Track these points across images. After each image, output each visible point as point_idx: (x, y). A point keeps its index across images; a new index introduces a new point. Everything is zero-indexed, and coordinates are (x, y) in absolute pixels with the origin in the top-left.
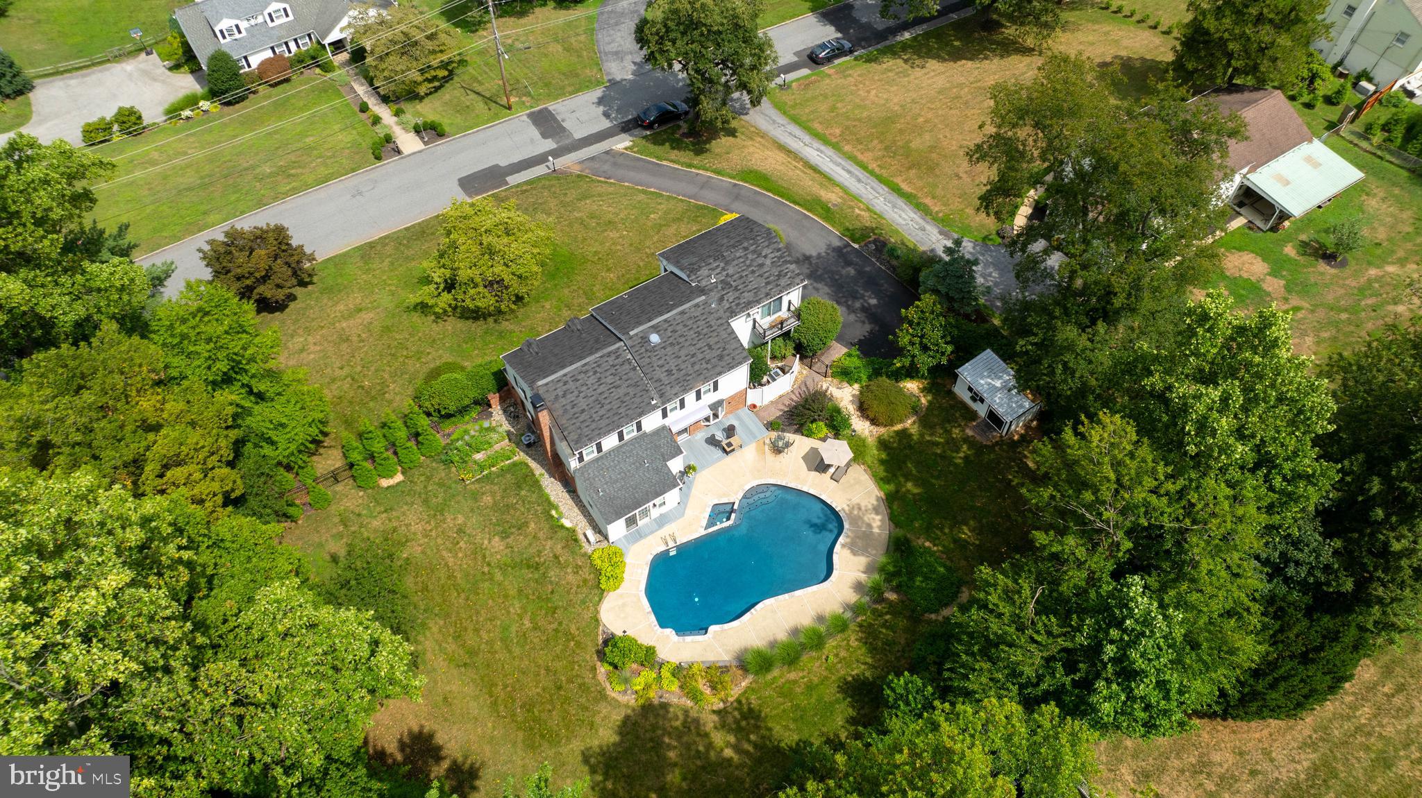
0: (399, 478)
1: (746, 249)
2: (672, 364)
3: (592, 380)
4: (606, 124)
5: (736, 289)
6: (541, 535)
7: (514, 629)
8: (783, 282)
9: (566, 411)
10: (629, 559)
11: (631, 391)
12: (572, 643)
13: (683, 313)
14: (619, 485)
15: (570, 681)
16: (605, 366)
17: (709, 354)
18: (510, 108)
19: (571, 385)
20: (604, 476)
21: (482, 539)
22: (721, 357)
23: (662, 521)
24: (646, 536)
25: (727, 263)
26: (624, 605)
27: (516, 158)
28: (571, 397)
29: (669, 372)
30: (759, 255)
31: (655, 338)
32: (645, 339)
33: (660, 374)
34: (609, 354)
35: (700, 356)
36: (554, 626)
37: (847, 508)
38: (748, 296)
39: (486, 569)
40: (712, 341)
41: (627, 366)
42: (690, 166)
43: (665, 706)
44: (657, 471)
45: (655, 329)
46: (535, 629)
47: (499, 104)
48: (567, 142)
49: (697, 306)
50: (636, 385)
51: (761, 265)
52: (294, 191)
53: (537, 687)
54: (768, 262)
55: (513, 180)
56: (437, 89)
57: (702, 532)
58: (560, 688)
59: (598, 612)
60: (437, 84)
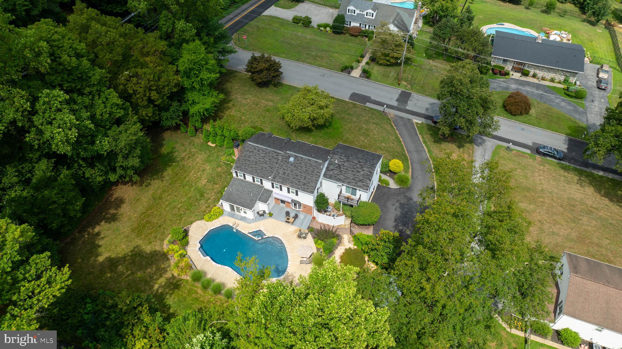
0: (214, 145)
1: (359, 162)
2: (287, 172)
3: (262, 155)
4: (423, 111)
5: (341, 172)
6: (215, 190)
7: (175, 203)
8: (359, 184)
9: (245, 156)
10: (221, 219)
11: (268, 168)
12: (178, 221)
13: (310, 160)
14: (238, 193)
15: (164, 228)
16: (271, 155)
17: (302, 180)
18: (399, 85)
19: (256, 151)
20: (238, 186)
21: (204, 177)
22: (304, 184)
23: (243, 219)
24: (234, 218)
25: (348, 161)
26: (202, 227)
27: (378, 100)
28: (251, 153)
29: (284, 173)
30: (362, 168)
31: (292, 159)
32: (289, 157)
33: (281, 172)
34: (276, 152)
35: (299, 178)
36: (183, 213)
37: (290, 273)
38: (342, 177)
39: (194, 184)
40: (308, 177)
41: (276, 161)
42: (425, 142)
43: (168, 259)
44: (252, 200)
45: (296, 157)
46: (179, 209)
47: (398, 81)
48: (402, 107)
49: (317, 162)
50: (271, 168)
51: (358, 172)
52: (310, 63)
53: (157, 221)
54: (362, 173)
55: (368, 105)
56: (388, 65)
57: (246, 233)
58: (160, 227)
59: (195, 222)
60: (388, 63)
